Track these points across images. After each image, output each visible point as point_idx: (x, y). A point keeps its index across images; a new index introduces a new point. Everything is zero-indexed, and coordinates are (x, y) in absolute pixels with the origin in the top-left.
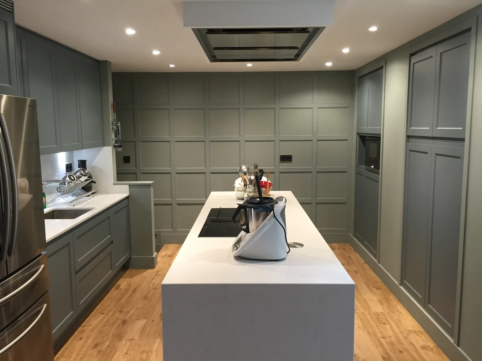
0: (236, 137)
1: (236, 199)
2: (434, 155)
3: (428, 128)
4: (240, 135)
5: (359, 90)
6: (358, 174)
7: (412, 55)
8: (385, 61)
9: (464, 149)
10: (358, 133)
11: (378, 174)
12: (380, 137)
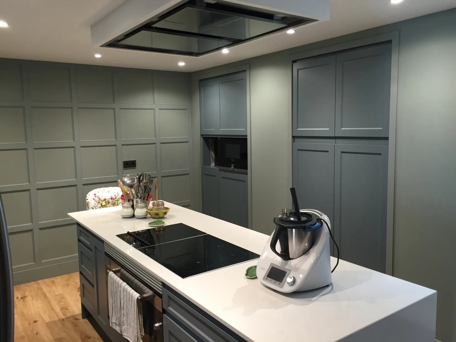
0: (69, 142)
1: (121, 217)
2: (340, 152)
3: (328, 129)
4: (74, 139)
5: (200, 93)
6: (206, 174)
7: (294, 61)
8: (248, 65)
9: (388, 147)
10: (202, 135)
11: (247, 174)
12: (247, 139)
